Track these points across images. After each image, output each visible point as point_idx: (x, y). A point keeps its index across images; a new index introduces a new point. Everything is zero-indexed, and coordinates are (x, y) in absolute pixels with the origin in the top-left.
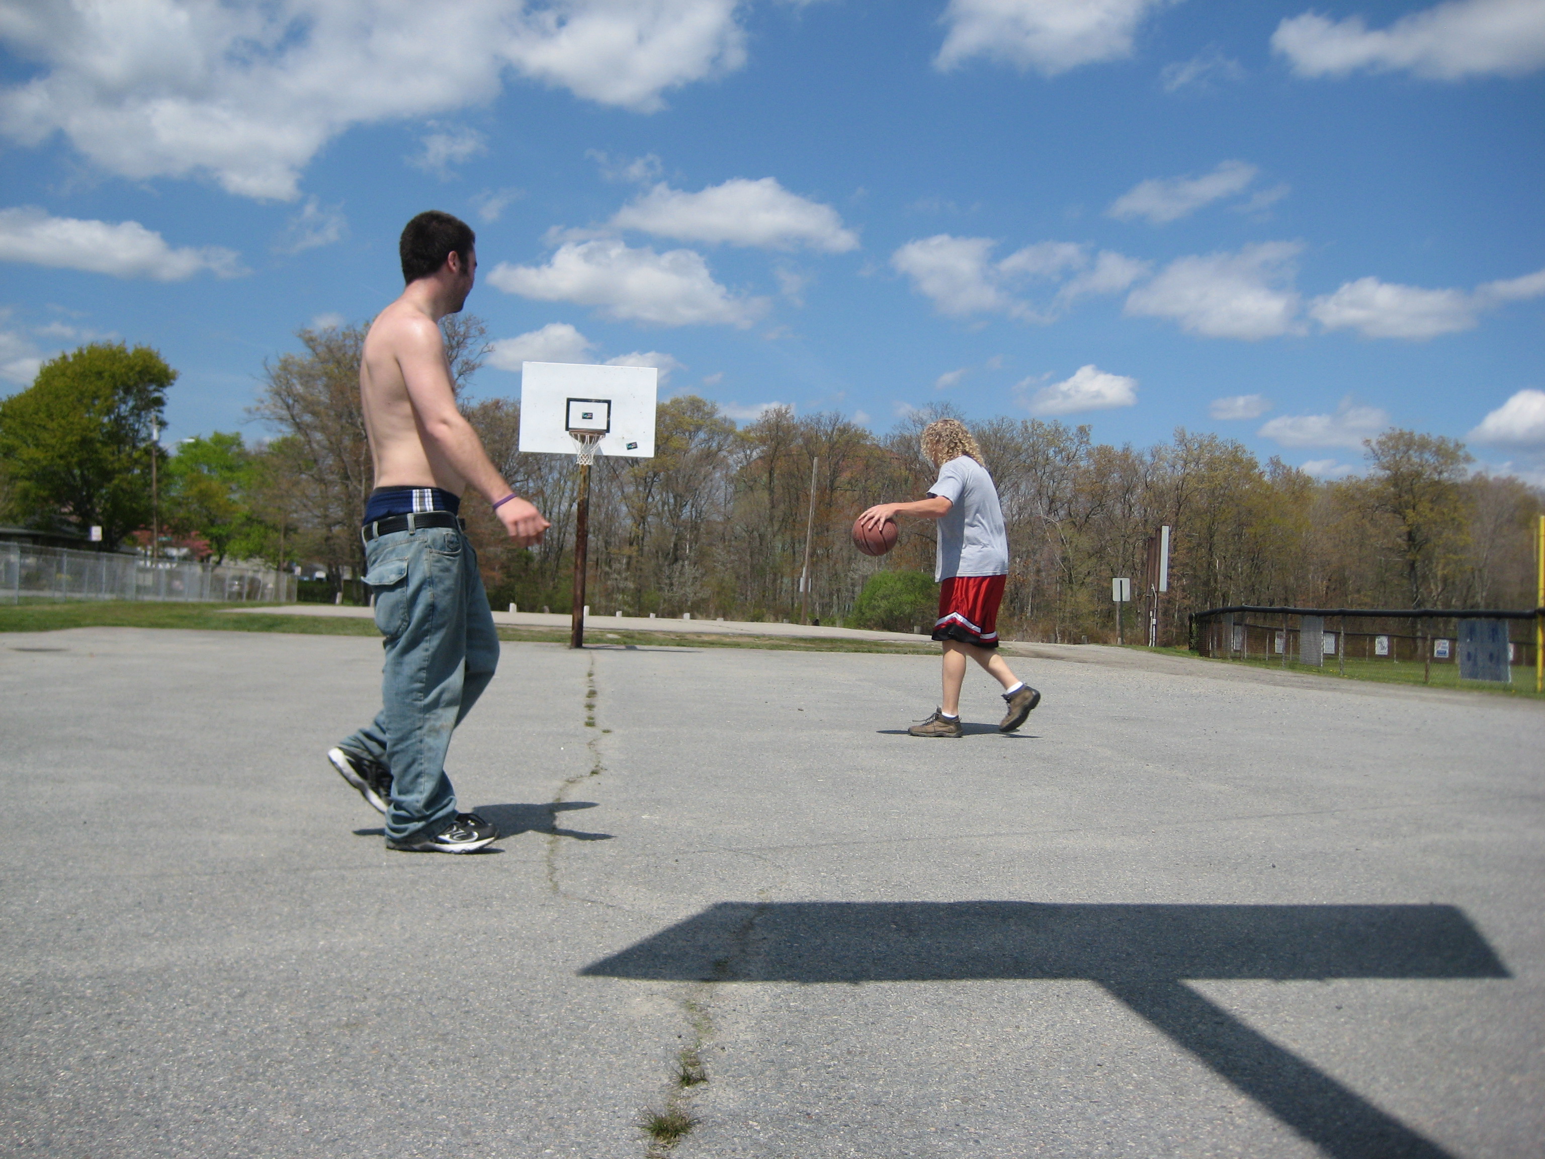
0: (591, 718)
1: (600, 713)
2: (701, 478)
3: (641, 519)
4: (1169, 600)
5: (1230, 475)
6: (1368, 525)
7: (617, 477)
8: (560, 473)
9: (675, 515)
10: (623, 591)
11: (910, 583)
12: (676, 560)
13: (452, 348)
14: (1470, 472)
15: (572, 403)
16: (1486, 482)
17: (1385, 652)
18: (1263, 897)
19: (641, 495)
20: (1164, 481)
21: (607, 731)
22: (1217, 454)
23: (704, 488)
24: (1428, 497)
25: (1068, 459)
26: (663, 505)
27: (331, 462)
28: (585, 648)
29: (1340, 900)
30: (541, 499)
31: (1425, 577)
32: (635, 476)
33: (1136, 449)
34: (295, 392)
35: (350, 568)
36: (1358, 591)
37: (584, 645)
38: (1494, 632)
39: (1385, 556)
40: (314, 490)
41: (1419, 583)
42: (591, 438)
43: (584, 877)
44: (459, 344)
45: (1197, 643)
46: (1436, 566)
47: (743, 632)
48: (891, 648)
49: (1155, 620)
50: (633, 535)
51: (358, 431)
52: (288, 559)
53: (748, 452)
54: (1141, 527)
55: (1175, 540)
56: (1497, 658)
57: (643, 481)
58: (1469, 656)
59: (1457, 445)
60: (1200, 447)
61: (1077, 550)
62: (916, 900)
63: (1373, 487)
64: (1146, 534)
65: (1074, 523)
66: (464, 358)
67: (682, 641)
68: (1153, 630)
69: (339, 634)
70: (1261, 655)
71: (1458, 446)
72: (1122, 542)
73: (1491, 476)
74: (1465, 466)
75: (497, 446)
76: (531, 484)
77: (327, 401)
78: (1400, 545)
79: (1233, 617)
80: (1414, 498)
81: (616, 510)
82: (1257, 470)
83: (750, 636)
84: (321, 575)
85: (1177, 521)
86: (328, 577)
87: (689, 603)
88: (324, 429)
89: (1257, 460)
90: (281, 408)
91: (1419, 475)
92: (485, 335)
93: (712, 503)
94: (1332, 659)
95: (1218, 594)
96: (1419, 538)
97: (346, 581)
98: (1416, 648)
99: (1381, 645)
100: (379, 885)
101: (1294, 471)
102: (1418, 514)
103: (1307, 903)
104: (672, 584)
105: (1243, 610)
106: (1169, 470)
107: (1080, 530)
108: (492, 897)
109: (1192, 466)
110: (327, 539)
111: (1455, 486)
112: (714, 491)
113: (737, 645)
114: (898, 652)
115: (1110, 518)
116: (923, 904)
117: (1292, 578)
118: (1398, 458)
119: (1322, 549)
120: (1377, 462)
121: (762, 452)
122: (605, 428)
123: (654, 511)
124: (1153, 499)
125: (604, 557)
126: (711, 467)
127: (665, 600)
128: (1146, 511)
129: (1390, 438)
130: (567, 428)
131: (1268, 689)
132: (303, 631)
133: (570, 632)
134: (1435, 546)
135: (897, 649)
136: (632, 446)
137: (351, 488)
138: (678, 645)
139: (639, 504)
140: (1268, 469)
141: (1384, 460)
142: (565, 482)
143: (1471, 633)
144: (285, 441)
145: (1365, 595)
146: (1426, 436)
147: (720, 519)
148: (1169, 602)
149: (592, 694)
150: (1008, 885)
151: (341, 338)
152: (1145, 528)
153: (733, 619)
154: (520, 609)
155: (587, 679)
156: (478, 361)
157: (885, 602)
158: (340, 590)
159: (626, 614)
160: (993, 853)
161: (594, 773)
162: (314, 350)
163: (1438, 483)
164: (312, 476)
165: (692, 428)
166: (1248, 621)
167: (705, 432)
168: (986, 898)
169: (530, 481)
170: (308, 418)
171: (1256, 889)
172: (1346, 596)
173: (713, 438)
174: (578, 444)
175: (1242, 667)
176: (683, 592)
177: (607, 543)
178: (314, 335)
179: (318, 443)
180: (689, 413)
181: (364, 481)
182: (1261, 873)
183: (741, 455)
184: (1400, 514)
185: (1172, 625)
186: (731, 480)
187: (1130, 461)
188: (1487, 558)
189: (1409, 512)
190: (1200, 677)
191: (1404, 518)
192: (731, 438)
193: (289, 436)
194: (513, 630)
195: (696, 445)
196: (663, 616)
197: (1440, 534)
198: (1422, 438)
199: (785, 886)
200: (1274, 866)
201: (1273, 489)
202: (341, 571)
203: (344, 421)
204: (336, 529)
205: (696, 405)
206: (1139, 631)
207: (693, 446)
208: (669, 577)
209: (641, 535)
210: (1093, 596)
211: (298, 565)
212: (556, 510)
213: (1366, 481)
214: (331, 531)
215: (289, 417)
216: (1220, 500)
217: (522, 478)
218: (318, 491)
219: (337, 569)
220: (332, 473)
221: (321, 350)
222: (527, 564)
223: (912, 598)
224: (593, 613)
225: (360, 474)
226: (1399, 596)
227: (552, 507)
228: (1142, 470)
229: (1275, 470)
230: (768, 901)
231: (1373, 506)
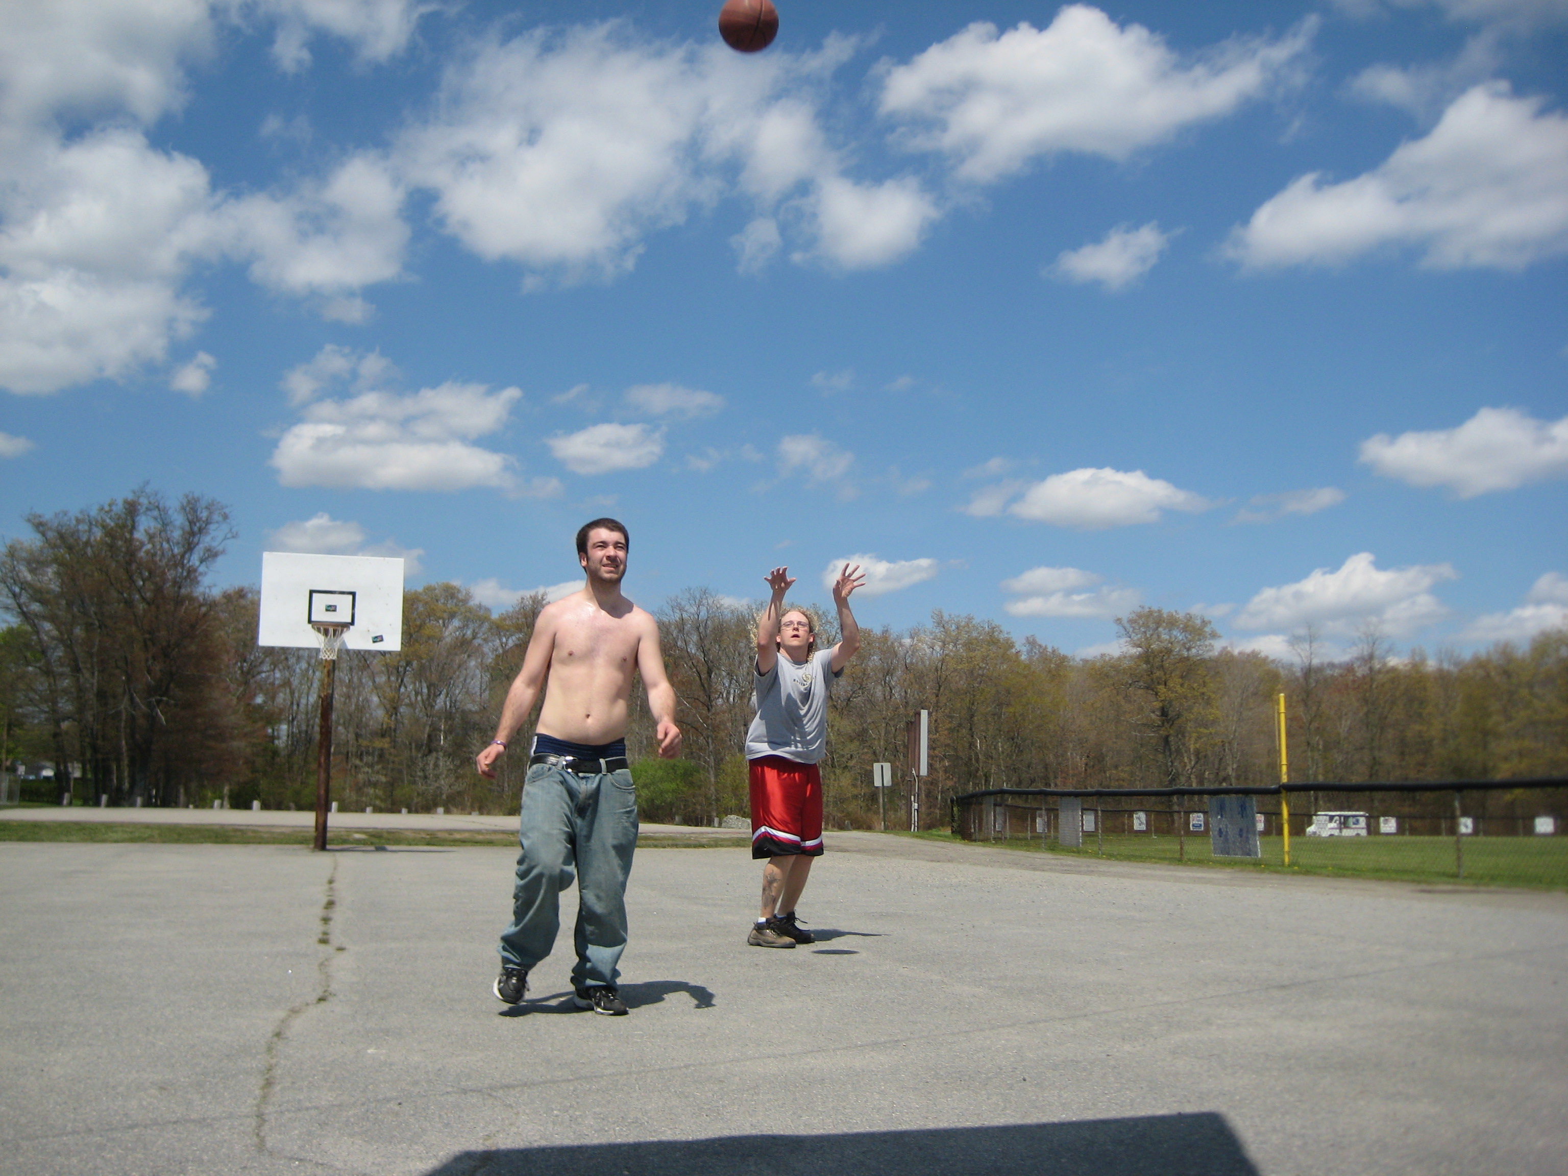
0: (325, 933)
1: (336, 927)
2: (456, 667)
3: (393, 709)
4: (931, 782)
5: (988, 656)
6: (1123, 702)
7: (368, 666)
8: (309, 664)
9: (429, 703)
10: (375, 785)
11: (671, 771)
12: (430, 751)
13: (192, 534)
14: (1217, 647)
15: (315, 595)
16: (1232, 656)
17: (1144, 827)
18: (1012, 1116)
19: (394, 685)
20: (923, 662)
21: (341, 949)
22: (975, 634)
23: (458, 677)
24: (1178, 672)
25: (828, 642)
26: (417, 694)
27: (61, 654)
28: (329, 850)
29: (1090, 1115)
30: (288, 691)
31: (1178, 751)
32: (387, 665)
33: (894, 631)
34: (22, 580)
35: (80, 765)
36: (1116, 767)
37: (328, 847)
38: (1243, 808)
39: (1140, 732)
40: (42, 685)
41: (1173, 757)
42: (335, 631)
43: (296, 1129)
44: (200, 530)
45: (959, 826)
46: (1189, 740)
47: (497, 828)
48: (649, 842)
49: (916, 804)
50: (385, 726)
51: (90, 620)
52: (11, 757)
53: (504, 640)
54: (902, 710)
55: (936, 721)
56: (1246, 832)
57: (395, 672)
58: (1220, 832)
59: (1203, 621)
60: (958, 628)
61: (839, 733)
62: (652, 1139)
63: (1126, 664)
64: (907, 716)
65: (835, 706)
66: (206, 545)
67: (433, 840)
68: (915, 815)
69: (61, 841)
70: (1021, 835)
71: (1204, 623)
72: (884, 725)
73: (1236, 652)
74: (1212, 642)
75: (241, 635)
76: (278, 675)
77: (58, 589)
78: (1154, 721)
79: (992, 799)
80: (1165, 674)
81: (367, 700)
82: (1013, 650)
83: (504, 832)
84: (48, 773)
85: (938, 702)
86: (55, 775)
87: (444, 797)
88: (53, 619)
89: (1014, 640)
90: (7, 596)
91: (1169, 651)
92: (228, 521)
93: (467, 692)
94: (1093, 836)
95: (980, 773)
96: (1171, 714)
97: (76, 779)
98: (1173, 822)
99: (1139, 821)
100: (58, 1153)
101: (1050, 650)
102: (1169, 689)
103: (1056, 1120)
104: (426, 777)
105: (1002, 792)
106: (928, 651)
107: (841, 714)
108: (187, 1161)
109: (951, 647)
110: (55, 735)
111: (1203, 661)
112: (468, 680)
113: (490, 843)
114: (656, 846)
115: (871, 702)
116: (660, 1144)
117: (1051, 756)
118: (1148, 636)
119: (1079, 726)
120: (1129, 639)
121: (519, 639)
122: (349, 620)
123: (407, 701)
124: (913, 681)
125: (354, 750)
126: (466, 656)
127: (418, 794)
128: (906, 692)
129: (1140, 616)
130: (310, 621)
131: (1028, 874)
132: (22, 839)
133: (312, 832)
134: (1187, 720)
135: (655, 843)
136: (378, 639)
137: (82, 680)
138: (428, 844)
139: (390, 693)
140: (1024, 649)
141: (1135, 638)
142: (314, 672)
143: (1222, 809)
144: (11, 631)
145: (1122, 771)
146: (1174, 614)
147: (475, 708)
148: (932, 783)
149: (330, 904)
150: (751, 1116)
151: (74, 522)
152: (906, 710)
153: (489, 813)
154: (265, 806)
155: (326, 887)
156: (220, 548)
157: (646, 791)
158: (69, 791)
159: (378, 810)
160: (737, 1079)
161: (321, 999)
162: (44, 534)
163: (1188, 659)
164: (40, 668)
165: (445, 615)
166: (1010, 801)
167: (460, 620)
168: (726, 1133)
169: (277, 671)
170: (36, 607)
171: (1005, 1108)
172: (1105, 772)
173: (467, 625)
174: (321, 637)
175: (1003, 851)
176: (437, 784)
177: (358, 736)
178: (43, 520)
179: (47, 633)
180: (442, 601)
181: (96, 674)
182: (1011, 1088)
183: (497, 643)
184: (1153, 690)
185: (935, 806)
186: (485, 668)
187: (889, 643)
188: (1235, 731)
189: (1161, 689)
190: (960, 863)
191: (1156, 694)
192: (486, 625)
193: (15, 626)
194: (254, 831)
195: (451, 631)
196: (417, 812)
197: (1189, 710)
198: (1171, 616)
199: (514, 1129)
200: (1024, 1080)
201: (1030, 668)
202: (70, 769)
203: (75, 610)
204: (65, 725)
205: (450, 592)
206: (902, 813)
207: (447, 633)
208: (423, 770)
209: (393, 727)
210: (856, 779)
211: (23, 763)
212: (303, 701)
213: (1119, 658)
214: (59, 726)
215: (16, 605)
216: (979, 680)
217: (268, 668)
218: (47, 684)
219: (66, 767)
220: (62, 665)
221: (50, 534)
222: (273, 758)
223: (674, 786)
224: (342, 809)
225: (93, 667)
226: (1155, 771)
227: (300, 697)
228: (901, 652)
229: (1032, 649)
230: (494, 1148)
231: (1127, 683)
